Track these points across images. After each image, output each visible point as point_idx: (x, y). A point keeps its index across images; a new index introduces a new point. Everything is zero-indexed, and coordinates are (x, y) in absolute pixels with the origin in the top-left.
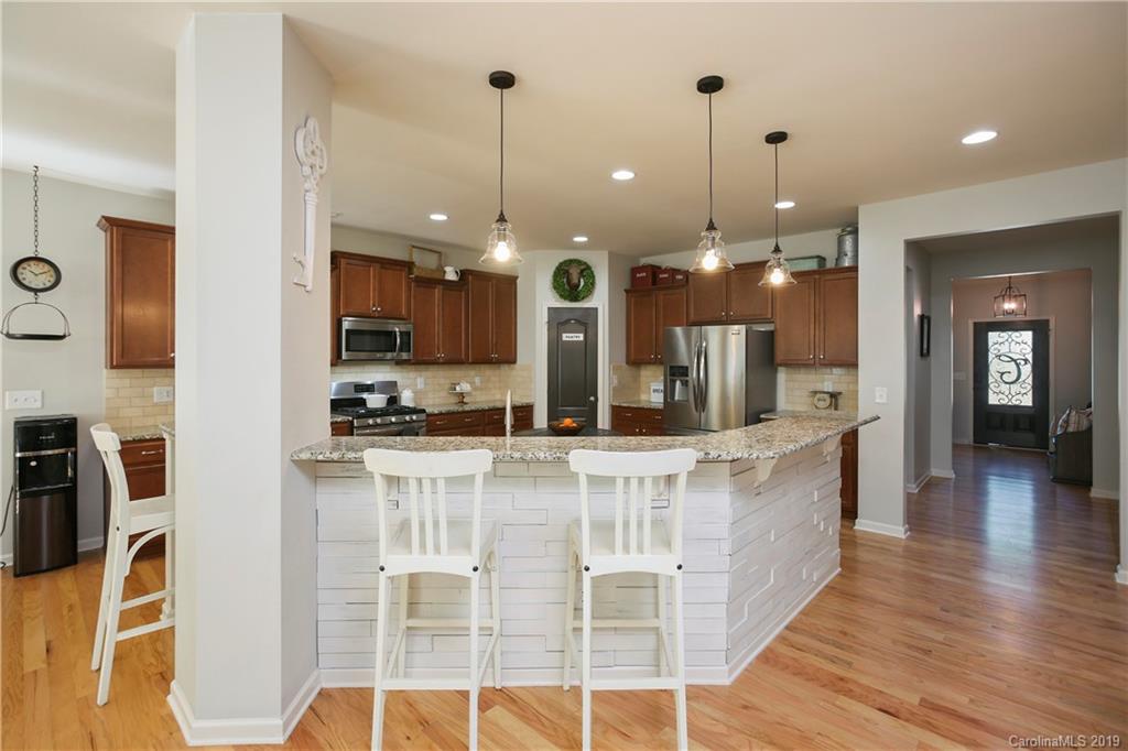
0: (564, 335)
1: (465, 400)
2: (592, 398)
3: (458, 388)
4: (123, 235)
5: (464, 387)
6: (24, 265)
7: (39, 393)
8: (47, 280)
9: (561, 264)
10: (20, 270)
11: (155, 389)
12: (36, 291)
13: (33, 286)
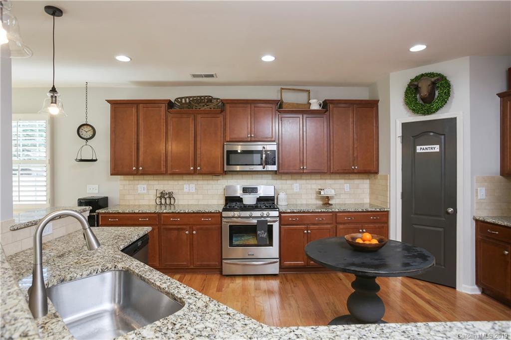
0: (418, 147)
1: (330, 202)
2: (450, 210)
3: (322, 193)
4: (115, 108)
5: (328, 192)
6: (82, 128)
7: (97, 186)
8: (90, 134)
9: (412, 80)
10: (80, 130)
11: (139, 186)
12: (87, 139)
13: (85, 137)
